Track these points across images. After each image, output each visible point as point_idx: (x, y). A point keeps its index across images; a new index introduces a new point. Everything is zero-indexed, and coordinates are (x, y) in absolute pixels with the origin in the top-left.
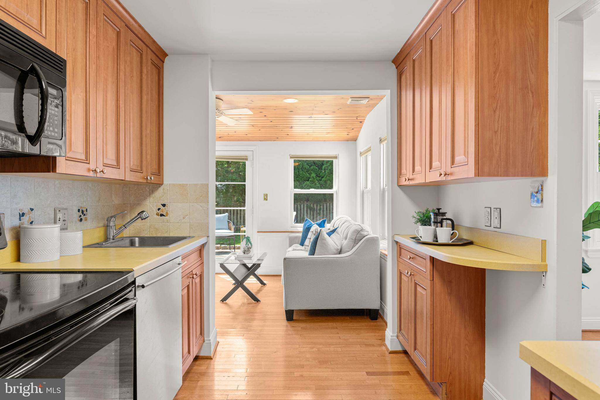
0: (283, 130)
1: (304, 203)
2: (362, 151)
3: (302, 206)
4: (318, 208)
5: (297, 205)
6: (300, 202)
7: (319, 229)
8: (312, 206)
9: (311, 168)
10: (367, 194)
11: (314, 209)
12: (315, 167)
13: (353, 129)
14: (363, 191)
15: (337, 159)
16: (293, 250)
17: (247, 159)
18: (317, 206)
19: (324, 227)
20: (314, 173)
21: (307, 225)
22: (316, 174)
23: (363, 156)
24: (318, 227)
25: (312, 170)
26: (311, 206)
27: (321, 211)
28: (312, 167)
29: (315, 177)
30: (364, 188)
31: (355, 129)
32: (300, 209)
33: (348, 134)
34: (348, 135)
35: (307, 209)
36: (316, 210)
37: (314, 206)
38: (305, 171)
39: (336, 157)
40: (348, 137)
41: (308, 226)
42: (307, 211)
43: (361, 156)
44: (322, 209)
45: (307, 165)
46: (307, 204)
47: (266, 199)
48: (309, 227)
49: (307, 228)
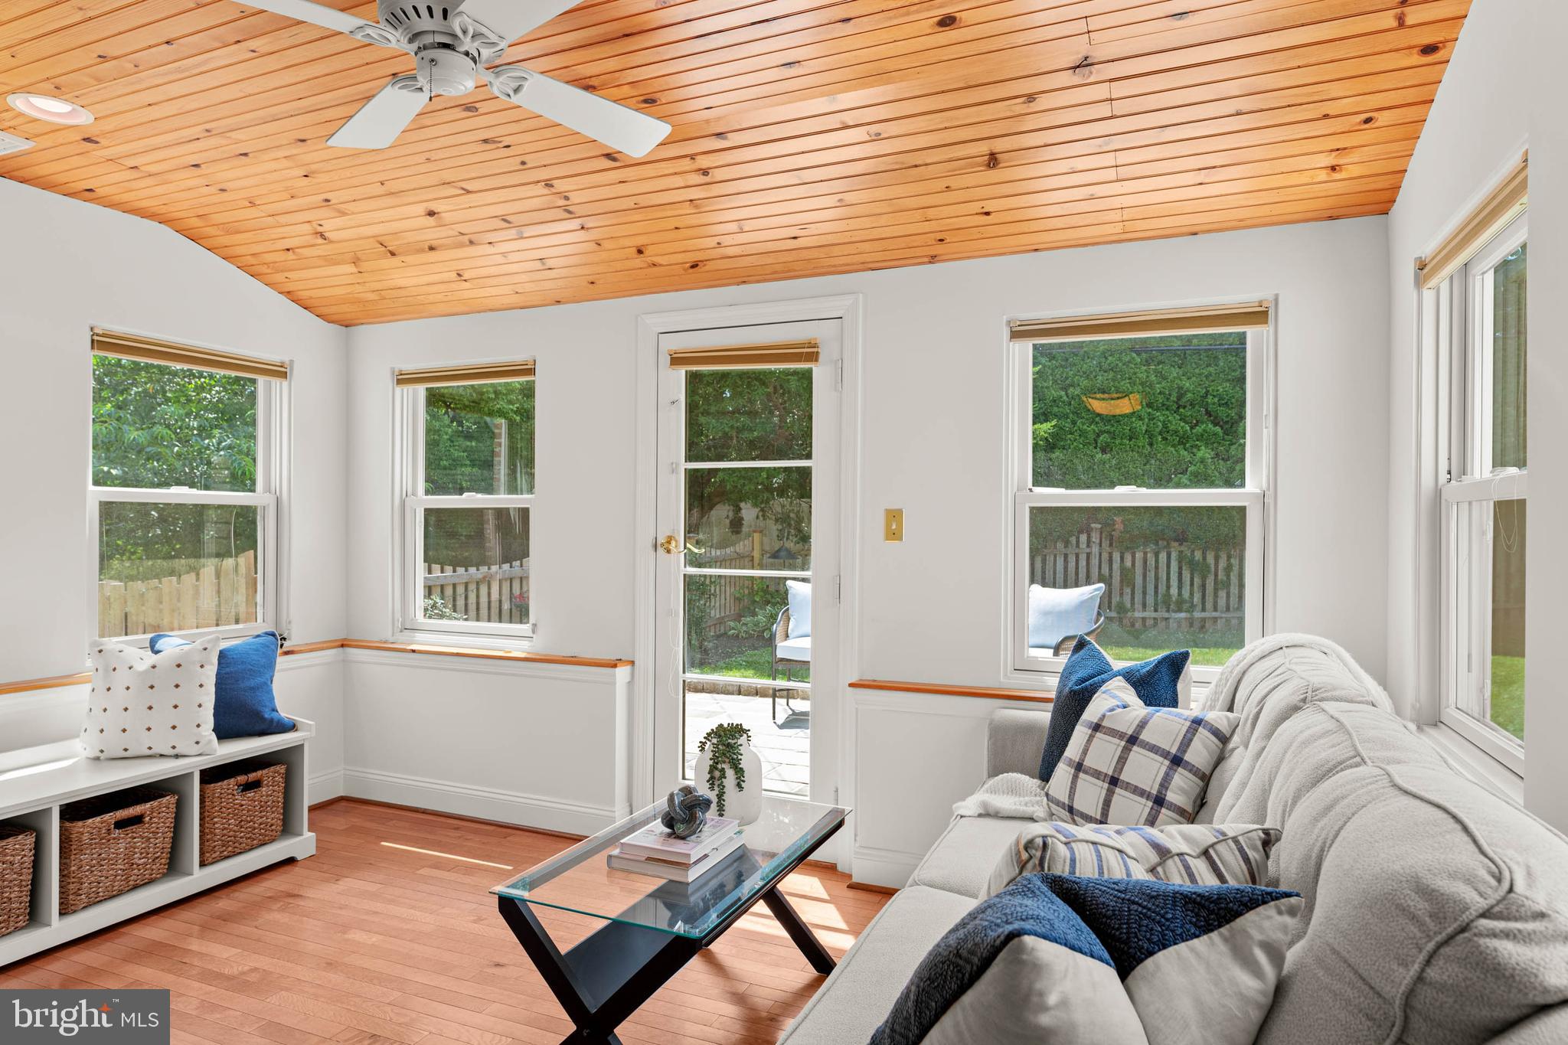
0: (953, 182)
1: (1170, 548)
2: (1428, 248)
3: (1163, 556)
4: (1222, 564)
5: (1145, 553)
6: (1157, 544)
7: (1138, 708)
8: (1198, 555)
9: (1194, 431)
10: (1466, 506)
11: (1208, 566)
12: (1210, 426)
13: (1368, 121)
14: (1438, 493)
15: (1266, 322)
16: (980, 815)
17: (813, 357)
18: (1217, 559)
19: (1174, 703)
20: (1206, 447)
21: (1074, 678)
22: (1213, 450)
23: (1432, 283)
24: (1130, 696)
25: (1200, 437)
26: (1197, 558)
27: (1232, 574)
28: (1199, 429)
29: (1210, 460)
30: (1443, 477)
31: (1383, 118)
32: (1157, 568)
33: (1333, 168)
34: (1336, 176)
35: (1180, 568)
36: (1213, 569)
37: (1204, 558)
38: (1176, 442)
39: (1259, 316)
40: (1337, 186)
41: (1084, 680)
42: (1180, 574)
43: (1419, 282)
44: (1236, 569)
45: (1180, 420)
46: (1181, 552)
47: (894, 533)
48: (1086, 688)
49: (1073, 693)
